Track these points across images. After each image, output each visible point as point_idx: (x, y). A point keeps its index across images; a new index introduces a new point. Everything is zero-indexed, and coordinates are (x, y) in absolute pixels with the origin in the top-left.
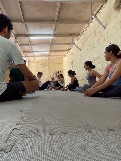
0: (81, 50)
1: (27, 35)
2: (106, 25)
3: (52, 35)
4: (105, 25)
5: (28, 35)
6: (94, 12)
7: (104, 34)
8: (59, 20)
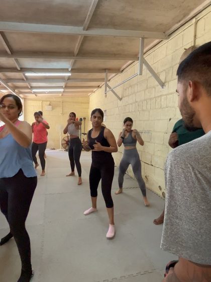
0: (121, 99)
1: (19, 69)
2: (165, 82)
3: (70, 70)
4: (163, 81)
5: (21, 68)
6: (147, 45)
7: (161, 96)
8: (82, 53)
